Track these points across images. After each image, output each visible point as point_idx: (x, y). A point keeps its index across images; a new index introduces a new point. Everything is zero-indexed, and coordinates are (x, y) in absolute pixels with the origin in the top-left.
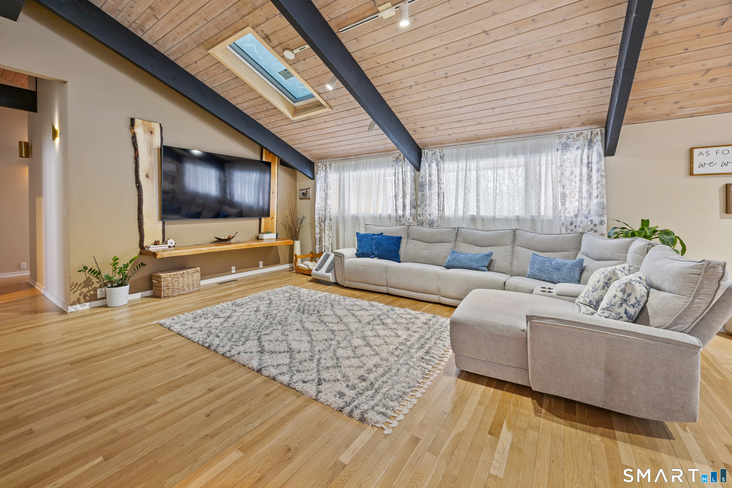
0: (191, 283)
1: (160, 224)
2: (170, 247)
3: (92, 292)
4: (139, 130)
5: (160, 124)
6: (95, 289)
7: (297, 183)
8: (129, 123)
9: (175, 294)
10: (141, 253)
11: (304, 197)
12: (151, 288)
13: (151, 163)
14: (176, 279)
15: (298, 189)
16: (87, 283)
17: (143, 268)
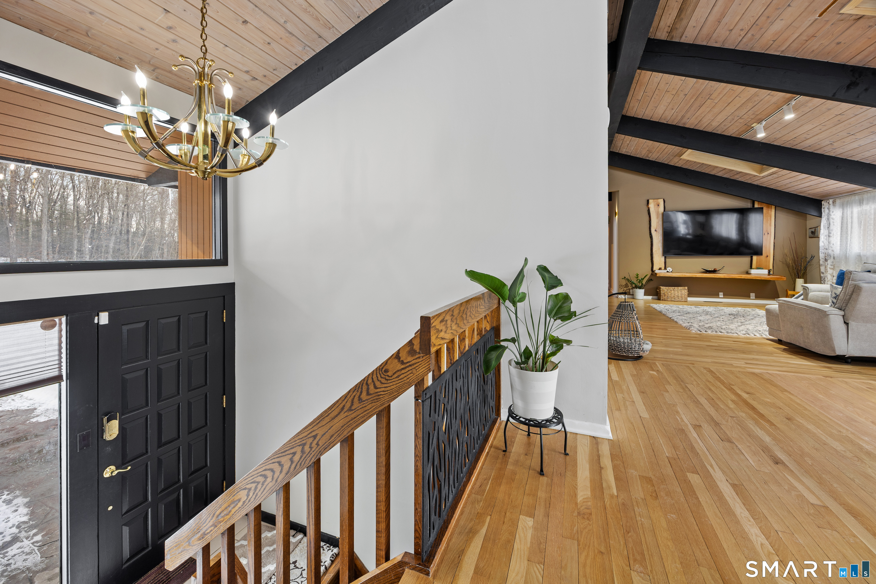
0: (680, 295)
1: (663, 259)
2: (668, 272)
3: (628, 291)
4: (652, 206)
5: (664, 199)
6: (629, 289)
7: (807, 222)
8: (646, 203)
9: (668, 300)
10: (652, 274)
11: (812, 236)
12: (657, 296)
13: (658, 222)
14: (670, 291)
15: (808, 228)
16: (626, 286)
17: (651, 282)
